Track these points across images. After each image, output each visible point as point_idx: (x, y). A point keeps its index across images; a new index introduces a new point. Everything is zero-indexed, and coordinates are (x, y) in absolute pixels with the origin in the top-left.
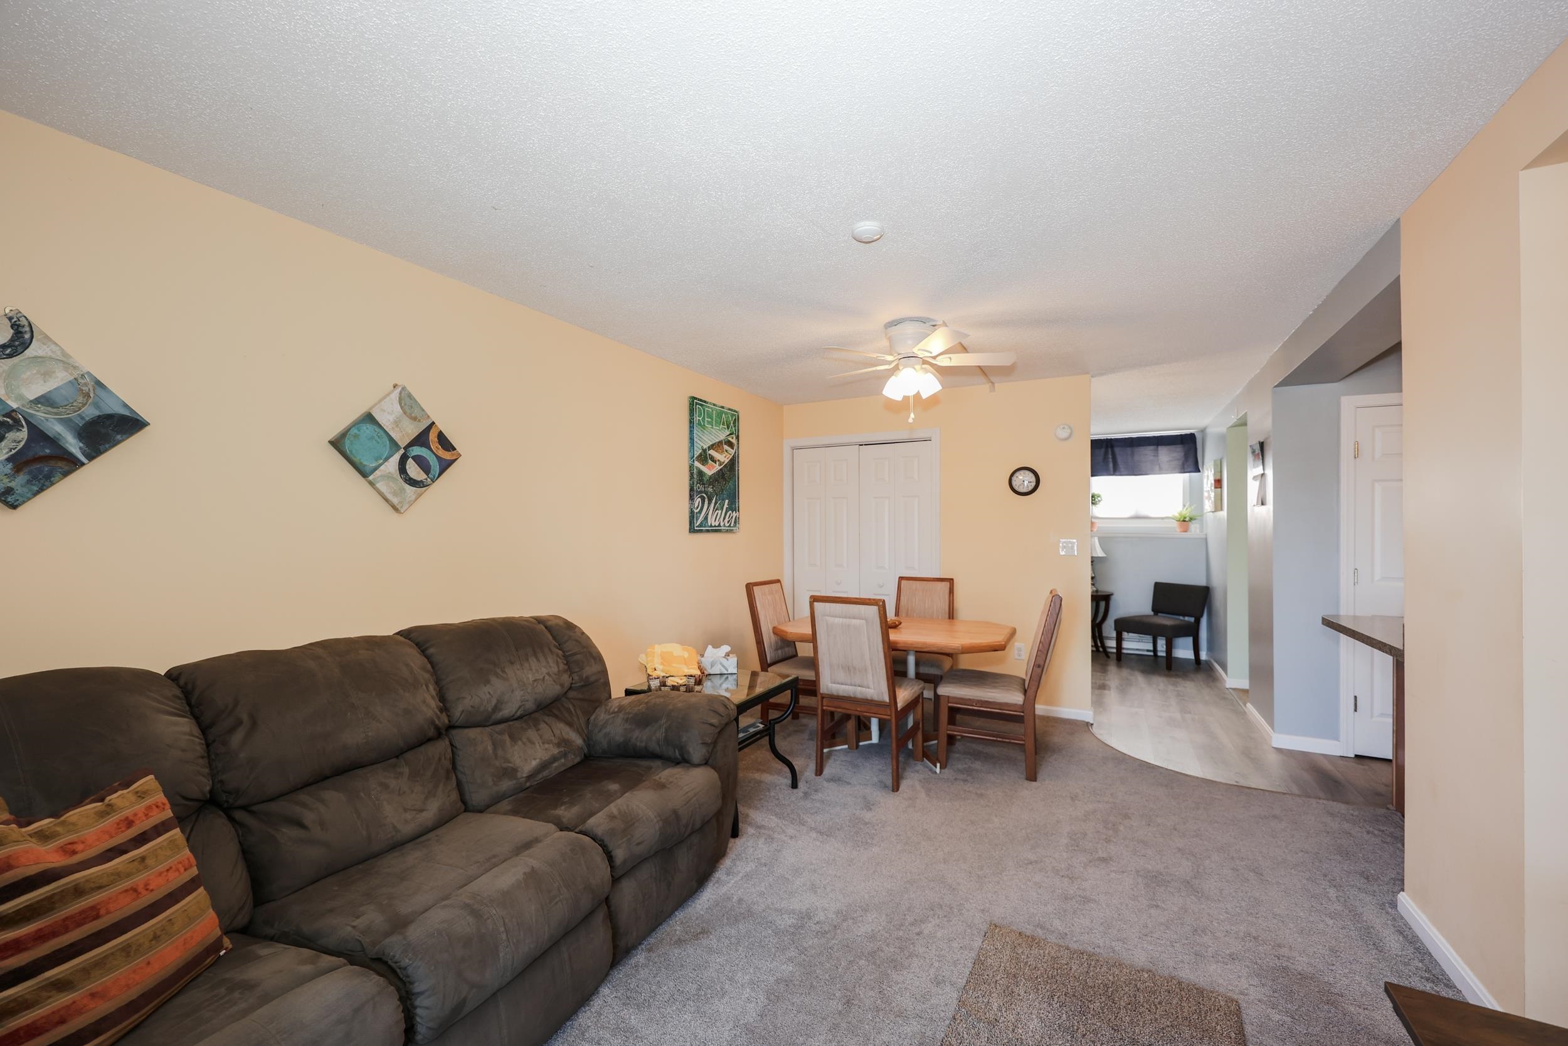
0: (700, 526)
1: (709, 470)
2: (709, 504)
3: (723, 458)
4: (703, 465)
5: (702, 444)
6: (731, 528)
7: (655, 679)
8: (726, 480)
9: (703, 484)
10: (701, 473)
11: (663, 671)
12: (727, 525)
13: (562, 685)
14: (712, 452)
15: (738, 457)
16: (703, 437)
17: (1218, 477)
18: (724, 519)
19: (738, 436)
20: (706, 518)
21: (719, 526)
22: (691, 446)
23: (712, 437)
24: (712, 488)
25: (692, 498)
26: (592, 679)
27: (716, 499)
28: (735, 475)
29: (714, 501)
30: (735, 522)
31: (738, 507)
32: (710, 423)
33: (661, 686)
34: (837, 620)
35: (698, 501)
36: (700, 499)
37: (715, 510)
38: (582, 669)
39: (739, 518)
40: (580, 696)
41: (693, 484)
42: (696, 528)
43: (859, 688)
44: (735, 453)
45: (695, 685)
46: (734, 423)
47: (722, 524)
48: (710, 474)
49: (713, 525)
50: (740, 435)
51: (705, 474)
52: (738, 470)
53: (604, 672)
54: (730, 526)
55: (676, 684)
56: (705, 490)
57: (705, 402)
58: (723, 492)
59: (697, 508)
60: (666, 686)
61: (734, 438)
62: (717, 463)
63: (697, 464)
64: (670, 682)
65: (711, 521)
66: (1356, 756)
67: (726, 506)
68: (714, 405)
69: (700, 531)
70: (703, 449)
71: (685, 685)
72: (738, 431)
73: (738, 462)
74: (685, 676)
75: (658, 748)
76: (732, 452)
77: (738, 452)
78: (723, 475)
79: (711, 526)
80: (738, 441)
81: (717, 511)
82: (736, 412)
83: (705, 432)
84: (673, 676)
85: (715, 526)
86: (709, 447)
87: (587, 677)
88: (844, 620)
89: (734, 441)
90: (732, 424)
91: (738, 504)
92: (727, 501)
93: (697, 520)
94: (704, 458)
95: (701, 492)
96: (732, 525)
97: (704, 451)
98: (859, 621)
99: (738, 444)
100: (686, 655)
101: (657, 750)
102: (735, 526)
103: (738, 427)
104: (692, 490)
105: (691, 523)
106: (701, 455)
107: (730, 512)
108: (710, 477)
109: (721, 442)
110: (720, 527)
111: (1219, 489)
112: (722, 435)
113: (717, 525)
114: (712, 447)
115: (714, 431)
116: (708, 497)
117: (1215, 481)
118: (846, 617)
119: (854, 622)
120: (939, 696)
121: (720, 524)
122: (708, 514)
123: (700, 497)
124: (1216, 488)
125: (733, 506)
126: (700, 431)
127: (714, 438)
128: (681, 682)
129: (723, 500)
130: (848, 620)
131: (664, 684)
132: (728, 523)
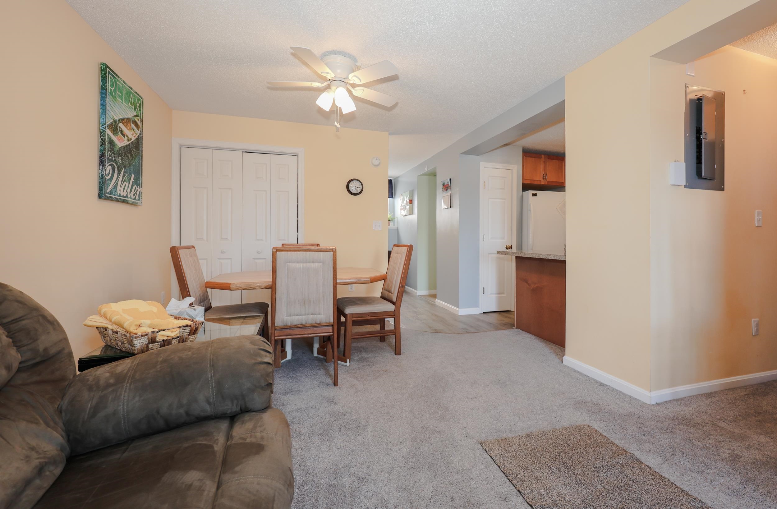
0: (110, 193)
1: (120, 143)
2: (119, 174)
3: (132, 135)
4: (114, 134)
5: (114, 115)
6: (136, 201)
7: (142, 336)
8: (132, 156)
9: (114, 153)
10: (111, 142)
11: (149, 326)
12: (133, 197)
13: (8, 368)
14: (121, 125)
15: (142, 138)
16: (114, 108)
17: (411, 199)
18: (131, 191)
19: (142, 120)
20: (116, 187)
21: (127, 196)
22: (102, 112)
23: (122, 111)
24: (122, 160)
25: (102, 163)
26: (53, 351)
27: (124, 171)
28: (139, 153)
29: (122, 172)
30: (139, 197)
31: (142, 183)
32: (121, 97)
33: (149, 343)
34: (298, 265)
35: (108, 168)
36: (110, 167)
37: (123, 181)
38: (35, 340)
39: (142, 193)
40: (36, 378)
41: (105, 150)
42: (106, 195)
43: (312, 316)
44: (140, 134)
45: (189, 335)
46: (140, 107)
47: (129, 196)
48: (120, 146)
49: (122, 195)
50: (143, 119)
51: (115, 145)
52: (142, 150)
53: (66, 339)
54: (135, 199)
55: (166, 338)
56: (115, 160)
57: (117, 75)
58: (130, 166)
59: (108, 175)
60: (156, 342)
61: (140, 120)
62: (126, 138)
63: (108, 131)
64: (160, 337)
65: (120, 190)
66: (484, 313)
67: (132, 180)
68: (124, 82)
69: (110, 199)
70: (114, 120)
71: (178, 337)
72: (143, 116)
73: (142, 143)
74: (180, 327)
75: (208, 408)
76: (138, 132)
77: (142, 134)
78: (130, 151)
79: (120, 195)
80: (142, 125)
81: (125, 183)
82: (142, 98)
83: (116, 103)
84: (164, 330)
85: (123, 196)
86: (119, 120)
87: (46, 350)
88: (305, 264)
89: (139, 123)
90: (138, 107)
91: (142, 181)
92: (133, 176)
93: (108, 187)
94: (114, 127)
95: (111, 160)
96: (137, 198)
97: (115, 121)
98: (317, 264)
99: (142, 127)
100: (155, 310)
101: (209, 410)
102: (139, 200)
103: (142, 112)
104: (102, 156)
105: (101, 188)
106: (111, 125)
107: (135, 186)
108: (120, 149)
109: (129, 119)
110: (128, 198)
111: (411, 204)
112: (130, 114)
113: (124, 196)
114: (121, 120)
115: (123, 106)
116: (118, 167)
117: (410, 200)
118: (306, 262)
119: (312, 265)
120: (346, 314)
121: (127, 195)
122: (117, 183)
123: (112, 165)
124: (410, 204)
125: (138, 182)
126: (111, 100)
127: (123, 113)
128: (173, 334)
129: (130, 174)
130: (308, 264)
131: (153, 341)
132: (134, 196)
